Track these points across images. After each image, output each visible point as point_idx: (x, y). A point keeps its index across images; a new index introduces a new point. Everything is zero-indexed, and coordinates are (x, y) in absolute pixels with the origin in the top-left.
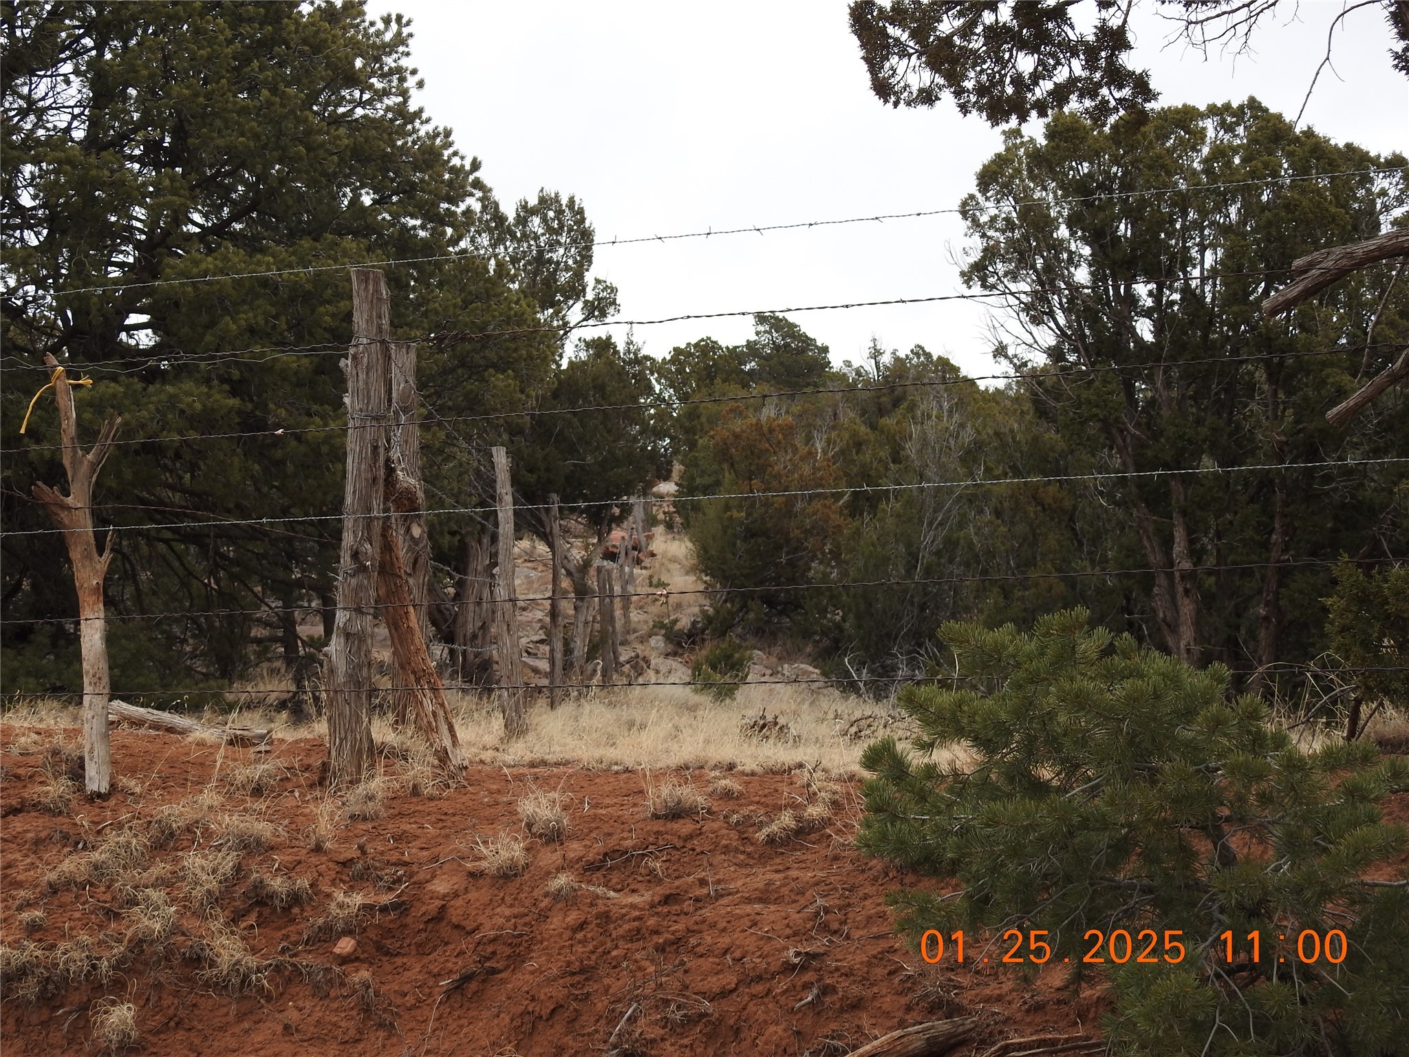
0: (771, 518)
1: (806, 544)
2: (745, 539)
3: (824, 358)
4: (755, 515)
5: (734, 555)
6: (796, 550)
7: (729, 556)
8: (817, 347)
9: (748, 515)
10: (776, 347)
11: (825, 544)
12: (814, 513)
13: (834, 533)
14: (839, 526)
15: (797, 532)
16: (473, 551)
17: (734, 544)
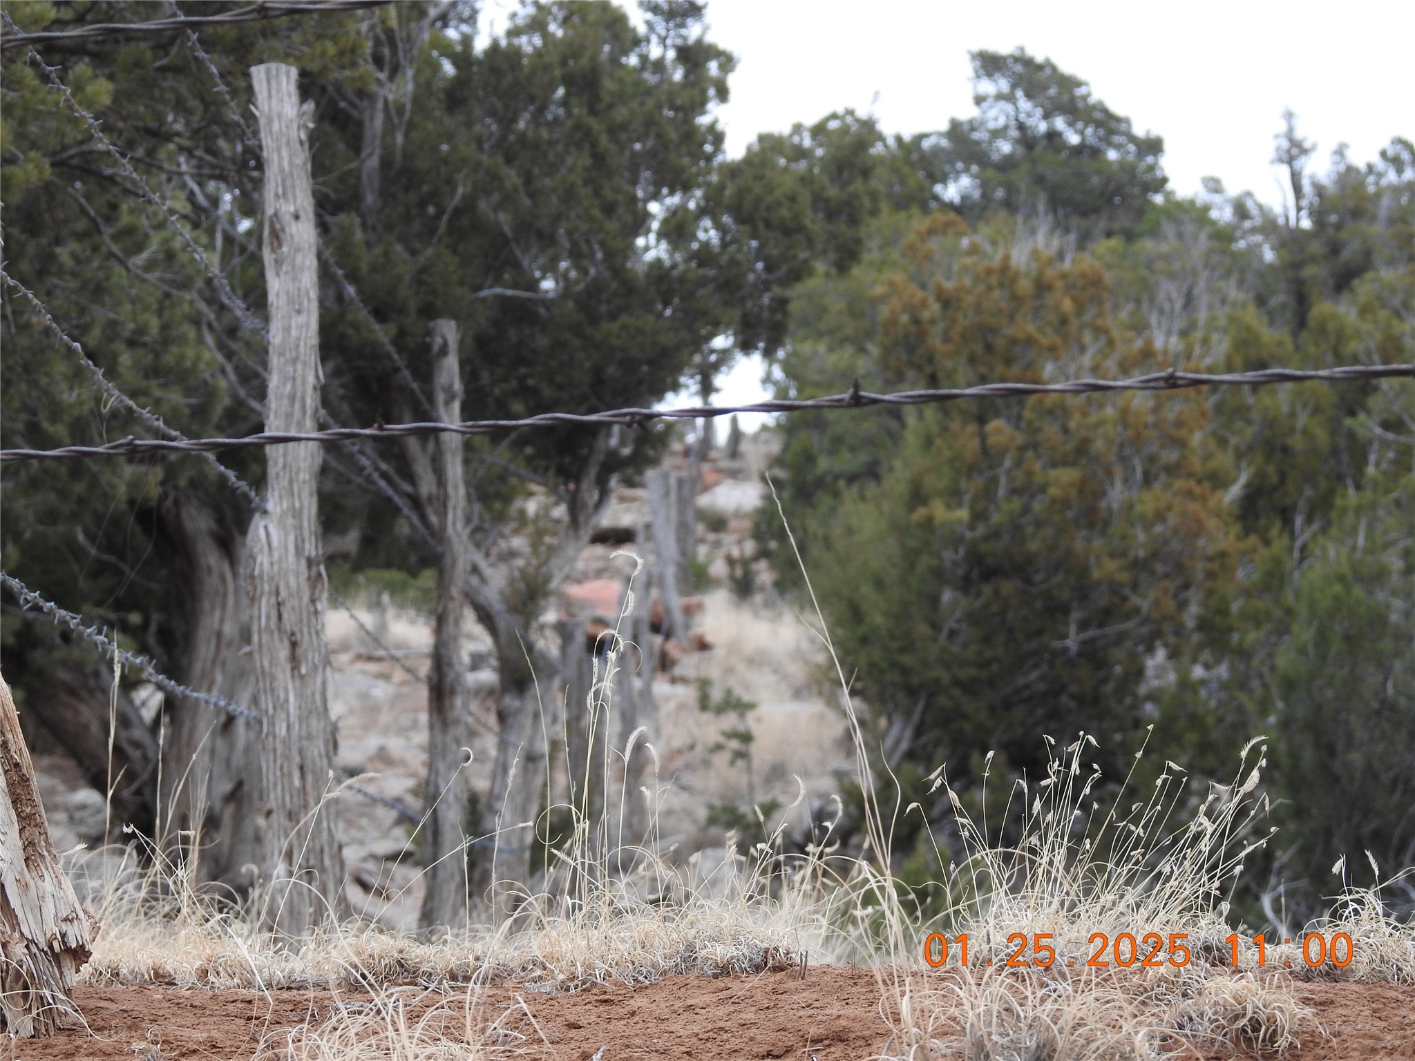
0: (1039, 524)
1: (1136, 600)
2: (965, 585)
3: (1151, 168)
4: (996, 518)
5: (935, 626)
6: (1106, 616)
7: (922, 629)
8: (1133, 139)
9: (978, 516)
10: (1027, 139)
11: (1183, 605)
12: (1160, 517)
13: (1211, 575)
14: (1223, 555)
15: (1111, 566)
16: (211, 582)
17: (934, 600)
